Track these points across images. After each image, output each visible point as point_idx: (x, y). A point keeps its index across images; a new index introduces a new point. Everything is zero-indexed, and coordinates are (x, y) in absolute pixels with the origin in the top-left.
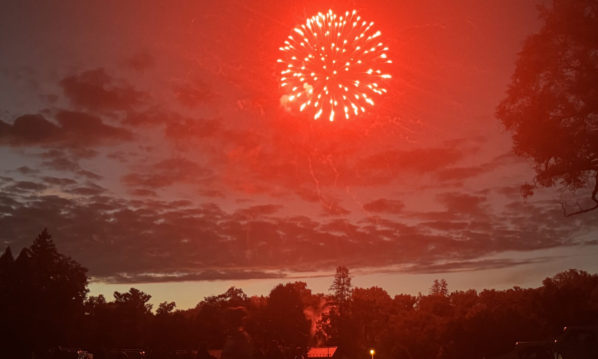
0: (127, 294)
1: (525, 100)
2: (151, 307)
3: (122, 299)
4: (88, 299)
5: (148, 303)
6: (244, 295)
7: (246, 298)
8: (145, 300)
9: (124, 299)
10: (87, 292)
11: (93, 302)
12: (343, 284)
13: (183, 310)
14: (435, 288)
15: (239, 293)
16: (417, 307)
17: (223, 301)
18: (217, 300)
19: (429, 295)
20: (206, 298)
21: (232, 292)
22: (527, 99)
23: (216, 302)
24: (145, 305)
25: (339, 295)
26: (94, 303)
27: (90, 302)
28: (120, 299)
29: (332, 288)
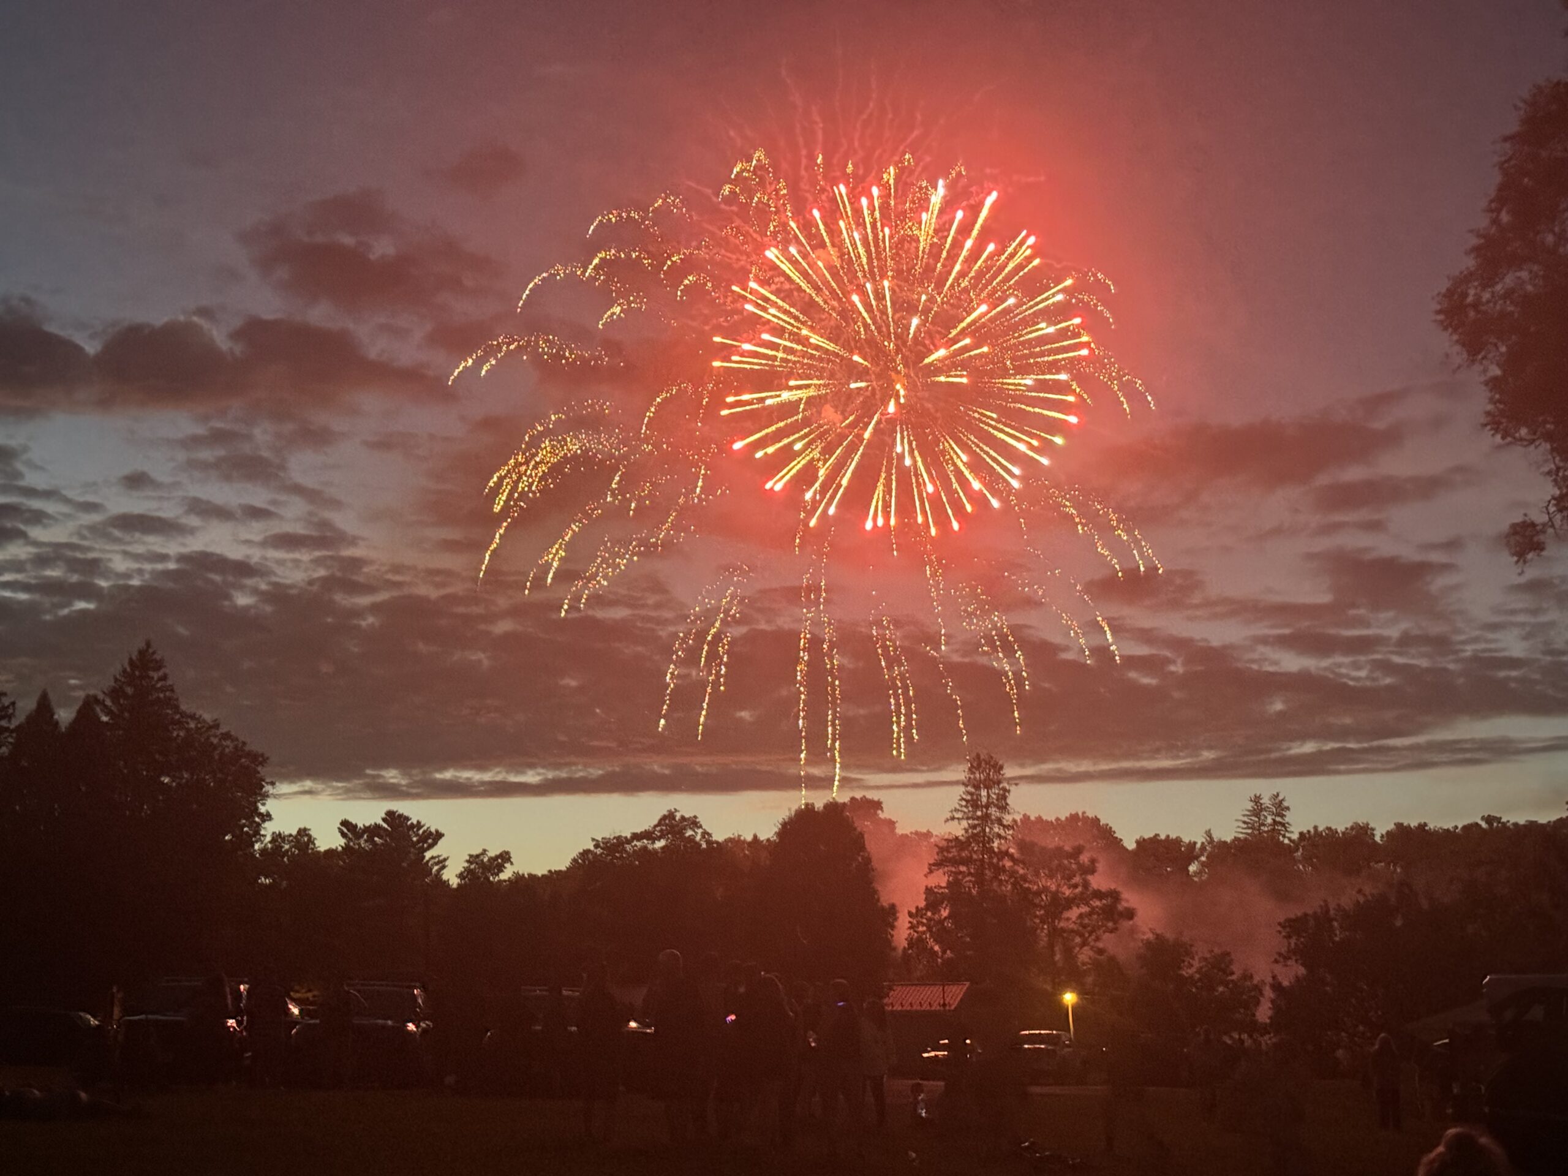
0: (377, 827)
1: (1524, 275)
2: (442, 863)
3: (362, 842)
4: (268, 838)
5: (434, 855)
6: (705, 833)
7: (709, 842)
8: (425, 845)
9: (366, 841)
10: (264, 821)
11: (283, 847)
12: (987, 806)
13: (534, 872)
14: (1253, 818)
15: (691, 828)
16: (1198, 873)
17: (645, 848)
18: (628, 847)
19: (1236, 839)
20: (597, 841)
21: (672, 826)
22: (1531, 272)
23: (626, 851)
24: (427, 858)
25: (974, 835)
26: (283, 850)
27: (272, 848)
28: (357, 842)
29: (957, 816)
